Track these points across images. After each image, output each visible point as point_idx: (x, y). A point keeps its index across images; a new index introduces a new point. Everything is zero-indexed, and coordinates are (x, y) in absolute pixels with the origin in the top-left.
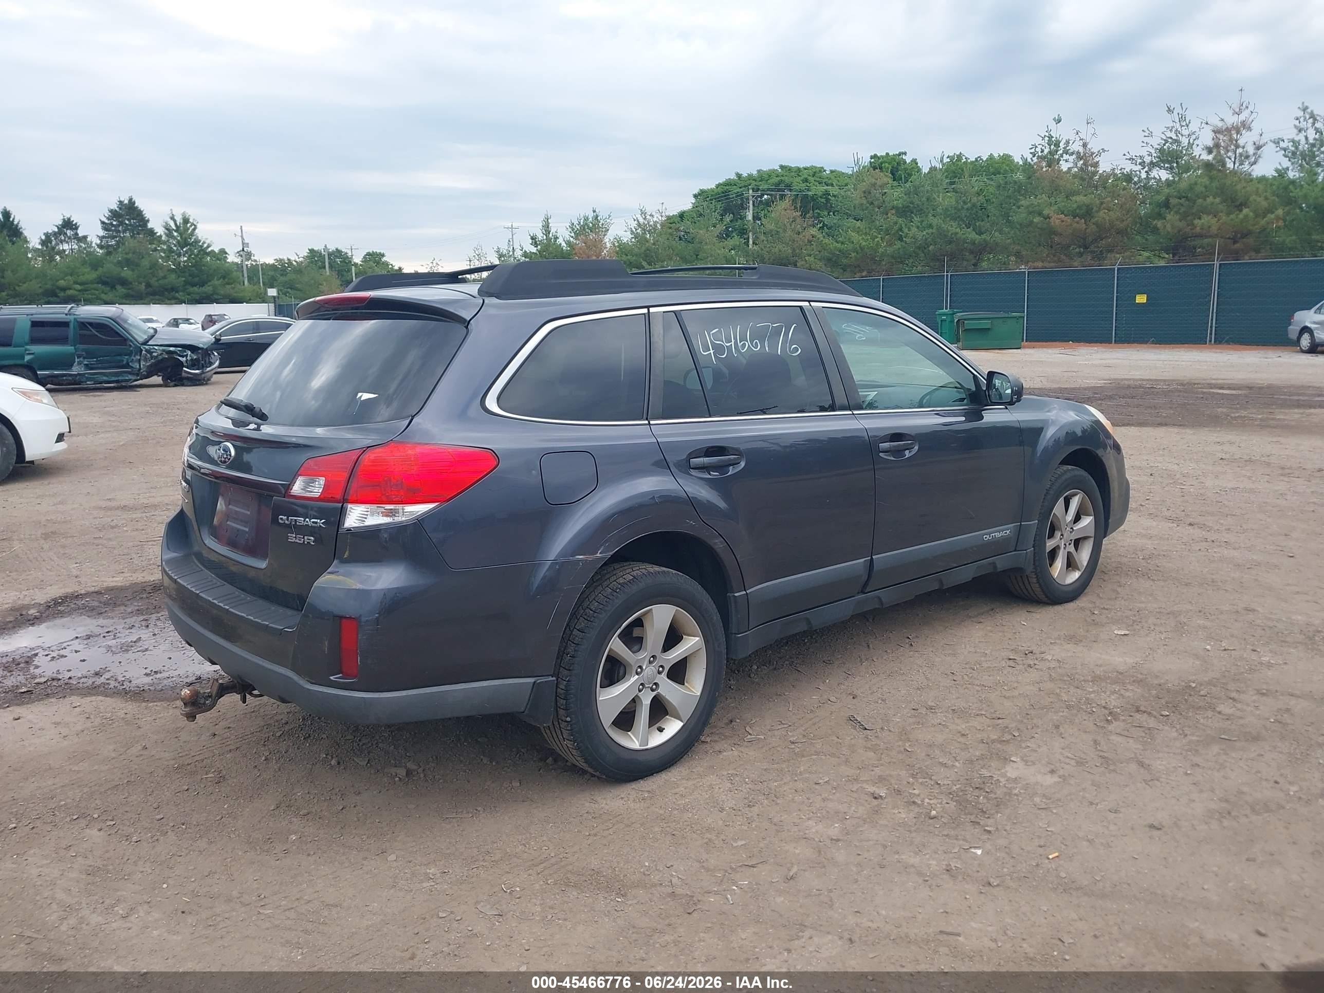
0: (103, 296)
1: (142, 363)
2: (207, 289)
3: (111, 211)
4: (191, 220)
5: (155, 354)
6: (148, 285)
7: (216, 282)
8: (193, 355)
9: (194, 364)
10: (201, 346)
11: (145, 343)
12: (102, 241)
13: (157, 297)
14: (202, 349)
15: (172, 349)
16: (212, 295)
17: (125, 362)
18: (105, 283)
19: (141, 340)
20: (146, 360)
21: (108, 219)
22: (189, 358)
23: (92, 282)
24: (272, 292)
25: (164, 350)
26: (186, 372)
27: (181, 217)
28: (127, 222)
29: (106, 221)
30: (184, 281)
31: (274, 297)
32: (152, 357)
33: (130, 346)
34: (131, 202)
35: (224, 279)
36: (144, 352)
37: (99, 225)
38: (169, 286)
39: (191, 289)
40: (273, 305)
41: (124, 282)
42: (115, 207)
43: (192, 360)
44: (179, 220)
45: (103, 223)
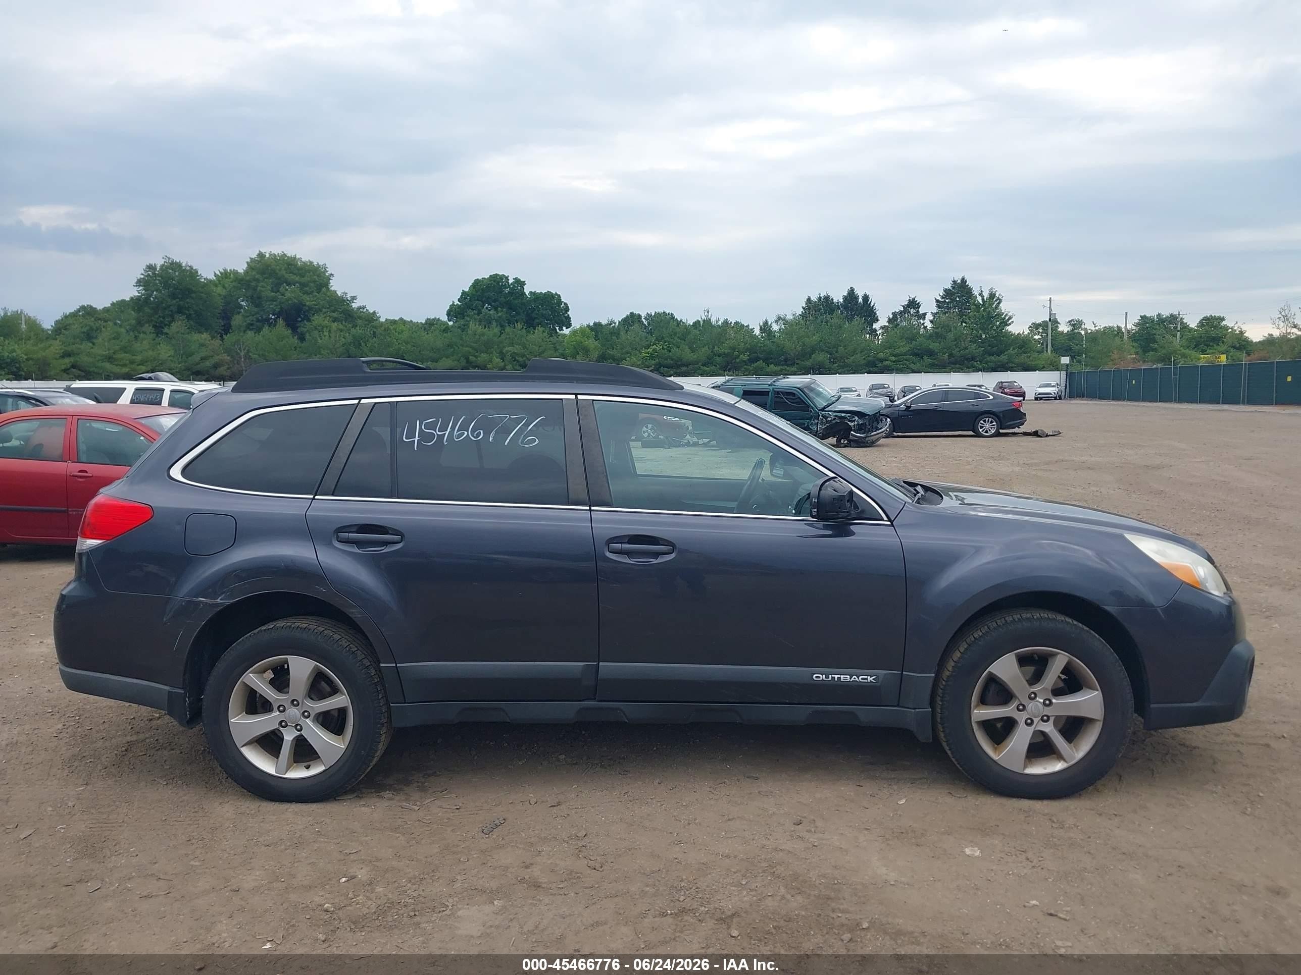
0: (912, 366)
1: (820, 426)
2: (1004, 358)
3: (945, 290)
4: (997, 295)
5: (829, 419)
6: (951, 355)
7: (1011, 351)
8: (859, 420)
9: (860, 429)
10: (868, 412)
11: (823, 409)
12: (935, 317)
13: (957, 366)
14: (868, 415)
15: (843, 415)
16: (1007, 363)
17: (806, 425)
18: (915, 355)
19: (821, 407)
20: (822, 424)
21: (942, 297)
22: (856, 423)
23: (905, 354)
24: (1065, 360)
25: (836, 416)
26: (853, 435)
27: (988, 292)
28: (958, 299)
29: (941, 300)
30: (984, 350)
31: (1067, 365)
32: (827, 422)
33: (811, 411)
34: (963, 281)
35: (1021, 348)
36: (820, 417)
37: (935, 304)
38: (970, 356)
39: (989, 358)
40: (1065, 372)
41: (931, 354)
42: (949, 286)
43: (858, 424)
44: (986, 295)
45: (937, 301)
